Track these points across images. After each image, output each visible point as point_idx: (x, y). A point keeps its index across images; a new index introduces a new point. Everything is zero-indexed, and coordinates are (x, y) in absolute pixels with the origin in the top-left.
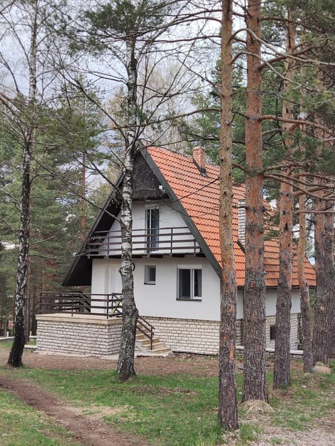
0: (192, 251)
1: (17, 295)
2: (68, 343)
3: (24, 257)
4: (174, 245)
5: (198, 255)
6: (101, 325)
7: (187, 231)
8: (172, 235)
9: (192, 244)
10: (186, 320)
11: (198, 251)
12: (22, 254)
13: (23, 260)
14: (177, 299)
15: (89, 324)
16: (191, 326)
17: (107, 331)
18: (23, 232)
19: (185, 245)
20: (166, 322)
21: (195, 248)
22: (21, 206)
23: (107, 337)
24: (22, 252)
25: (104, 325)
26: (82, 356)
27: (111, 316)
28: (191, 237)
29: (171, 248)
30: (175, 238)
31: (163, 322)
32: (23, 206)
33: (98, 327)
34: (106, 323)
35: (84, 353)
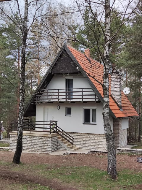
0: (94, 100)
1: (19, 125)
2: (28, 146)
3: (22, 104)
4: (84, 97)
5: (97, 102)
6: (47, 137)
7: (91, 90)
8: (83, 92)
9: (94, 97)
10: (88, 134)
11: (97, 100)
12: (22, 102)
13: (22, 105)
14: (83, 124)
15: (40, 136)
16: (90, 137)
17: (50, 140)
18: (22, 90)
19: (90, 97)
20: (77, 135)
21: (95, 98)
22: (21, 75)
23: (50, 143)
24: (21, 101)
25: (49, 137)
26: (36, 153)
27: (52, 132)
28: (93, 93)
29: (82, 99)
30: (84, 93)
31: (75, 134)
32: (21, 76)
33: (45, 138)
34: (50, 136)
35: (38, 151)
